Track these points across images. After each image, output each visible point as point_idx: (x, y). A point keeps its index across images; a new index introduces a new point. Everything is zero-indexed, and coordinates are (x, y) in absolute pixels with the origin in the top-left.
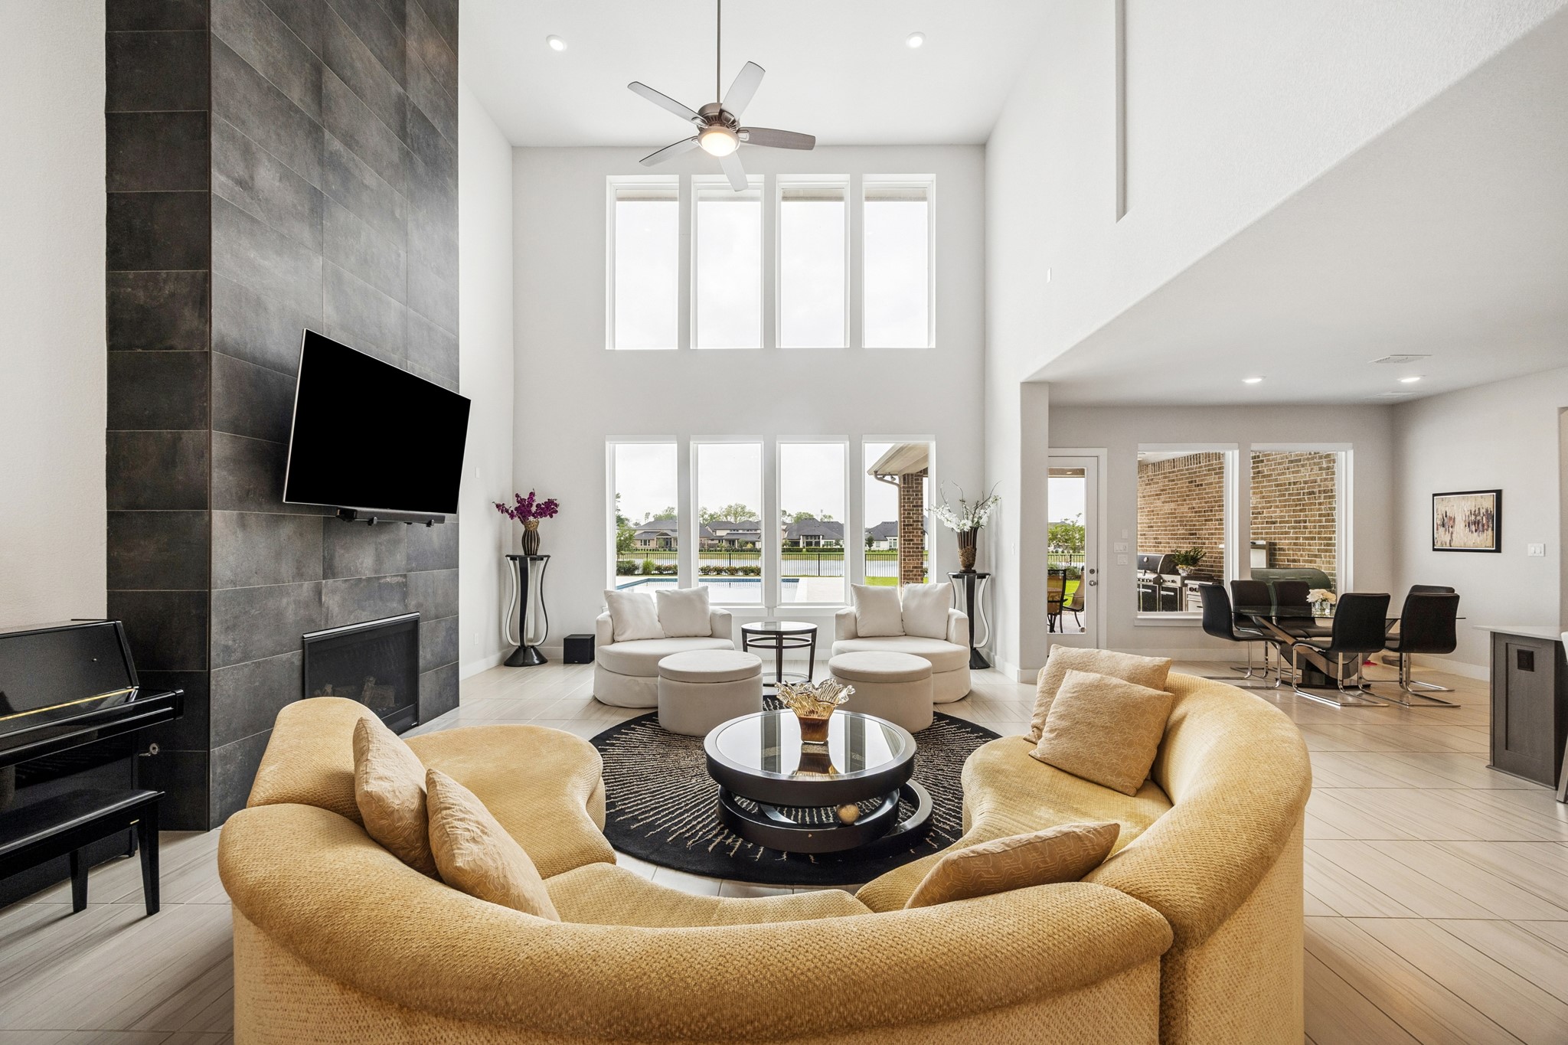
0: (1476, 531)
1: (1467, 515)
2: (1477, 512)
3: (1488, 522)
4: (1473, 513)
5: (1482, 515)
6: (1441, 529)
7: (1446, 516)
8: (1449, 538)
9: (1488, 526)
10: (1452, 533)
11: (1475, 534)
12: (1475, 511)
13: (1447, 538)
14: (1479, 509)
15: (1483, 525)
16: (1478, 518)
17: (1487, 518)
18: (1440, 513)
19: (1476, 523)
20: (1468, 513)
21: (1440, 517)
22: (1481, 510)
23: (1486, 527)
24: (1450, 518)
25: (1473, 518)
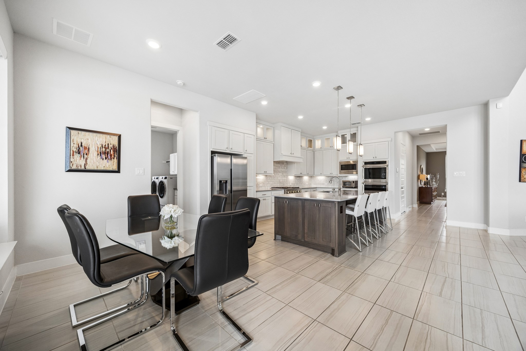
0: (106, 158)
1: (99, 147)
2: (107, 146)
3: (114, 153)
4: (104, 146)
5: (110, 148)
6: (77, 156)
7: (81, 146)
8: (84, 162)
9: (114, 156)
10: (86, 159)
11: (105, 161)
12: (105, 145)
13: (82, 162)
14: (108, 144)
15: (111, 155)
16: (108, 150)
17: (114, 151)
18: (75, 142)
19: (106, 153)
20: (100, 146)
21: (76, 146)
22: (110, 144)
23: (113, 156)
24: (85, 148)
25: (104, 149)
